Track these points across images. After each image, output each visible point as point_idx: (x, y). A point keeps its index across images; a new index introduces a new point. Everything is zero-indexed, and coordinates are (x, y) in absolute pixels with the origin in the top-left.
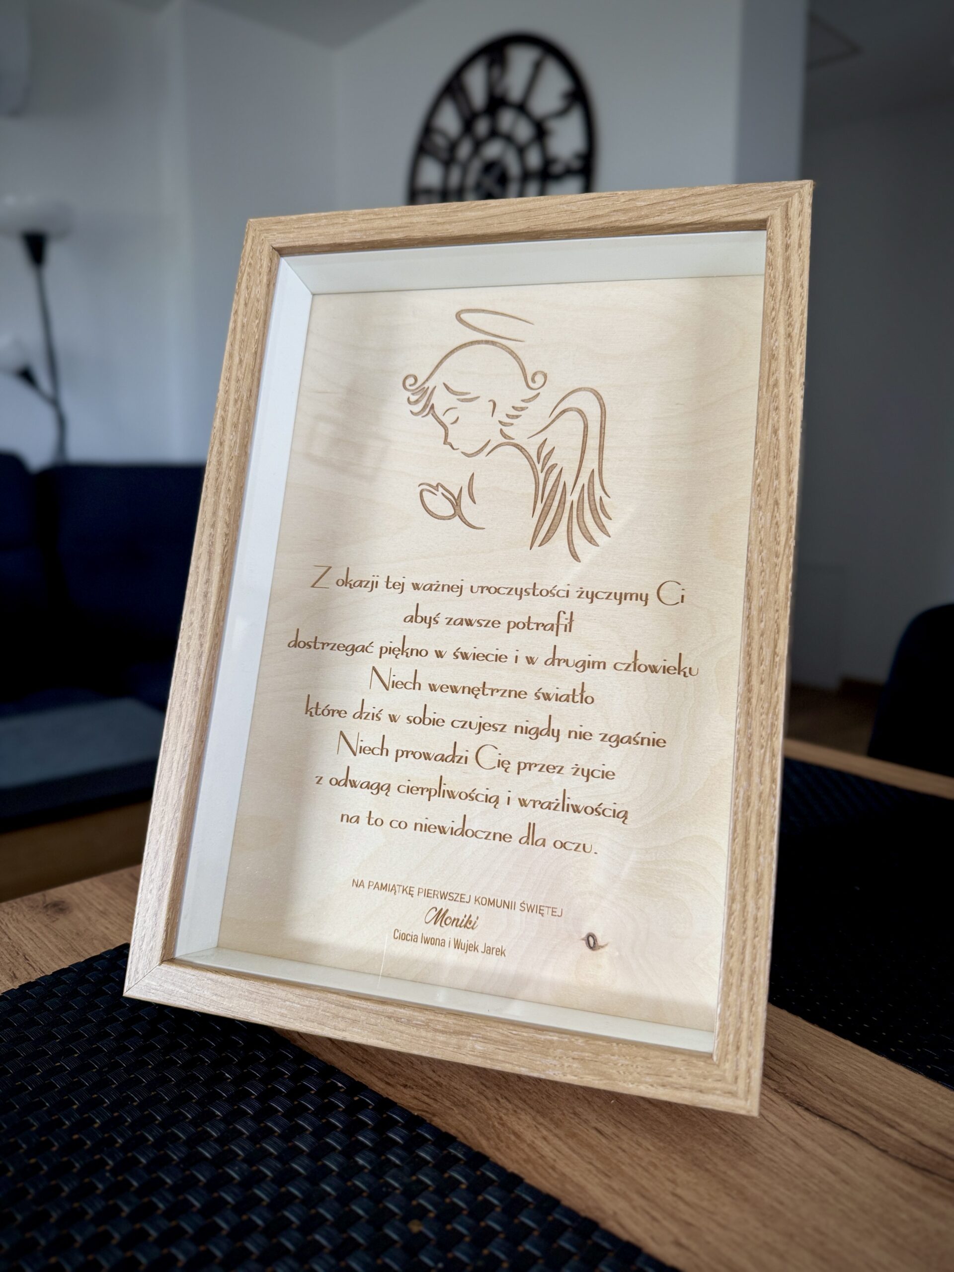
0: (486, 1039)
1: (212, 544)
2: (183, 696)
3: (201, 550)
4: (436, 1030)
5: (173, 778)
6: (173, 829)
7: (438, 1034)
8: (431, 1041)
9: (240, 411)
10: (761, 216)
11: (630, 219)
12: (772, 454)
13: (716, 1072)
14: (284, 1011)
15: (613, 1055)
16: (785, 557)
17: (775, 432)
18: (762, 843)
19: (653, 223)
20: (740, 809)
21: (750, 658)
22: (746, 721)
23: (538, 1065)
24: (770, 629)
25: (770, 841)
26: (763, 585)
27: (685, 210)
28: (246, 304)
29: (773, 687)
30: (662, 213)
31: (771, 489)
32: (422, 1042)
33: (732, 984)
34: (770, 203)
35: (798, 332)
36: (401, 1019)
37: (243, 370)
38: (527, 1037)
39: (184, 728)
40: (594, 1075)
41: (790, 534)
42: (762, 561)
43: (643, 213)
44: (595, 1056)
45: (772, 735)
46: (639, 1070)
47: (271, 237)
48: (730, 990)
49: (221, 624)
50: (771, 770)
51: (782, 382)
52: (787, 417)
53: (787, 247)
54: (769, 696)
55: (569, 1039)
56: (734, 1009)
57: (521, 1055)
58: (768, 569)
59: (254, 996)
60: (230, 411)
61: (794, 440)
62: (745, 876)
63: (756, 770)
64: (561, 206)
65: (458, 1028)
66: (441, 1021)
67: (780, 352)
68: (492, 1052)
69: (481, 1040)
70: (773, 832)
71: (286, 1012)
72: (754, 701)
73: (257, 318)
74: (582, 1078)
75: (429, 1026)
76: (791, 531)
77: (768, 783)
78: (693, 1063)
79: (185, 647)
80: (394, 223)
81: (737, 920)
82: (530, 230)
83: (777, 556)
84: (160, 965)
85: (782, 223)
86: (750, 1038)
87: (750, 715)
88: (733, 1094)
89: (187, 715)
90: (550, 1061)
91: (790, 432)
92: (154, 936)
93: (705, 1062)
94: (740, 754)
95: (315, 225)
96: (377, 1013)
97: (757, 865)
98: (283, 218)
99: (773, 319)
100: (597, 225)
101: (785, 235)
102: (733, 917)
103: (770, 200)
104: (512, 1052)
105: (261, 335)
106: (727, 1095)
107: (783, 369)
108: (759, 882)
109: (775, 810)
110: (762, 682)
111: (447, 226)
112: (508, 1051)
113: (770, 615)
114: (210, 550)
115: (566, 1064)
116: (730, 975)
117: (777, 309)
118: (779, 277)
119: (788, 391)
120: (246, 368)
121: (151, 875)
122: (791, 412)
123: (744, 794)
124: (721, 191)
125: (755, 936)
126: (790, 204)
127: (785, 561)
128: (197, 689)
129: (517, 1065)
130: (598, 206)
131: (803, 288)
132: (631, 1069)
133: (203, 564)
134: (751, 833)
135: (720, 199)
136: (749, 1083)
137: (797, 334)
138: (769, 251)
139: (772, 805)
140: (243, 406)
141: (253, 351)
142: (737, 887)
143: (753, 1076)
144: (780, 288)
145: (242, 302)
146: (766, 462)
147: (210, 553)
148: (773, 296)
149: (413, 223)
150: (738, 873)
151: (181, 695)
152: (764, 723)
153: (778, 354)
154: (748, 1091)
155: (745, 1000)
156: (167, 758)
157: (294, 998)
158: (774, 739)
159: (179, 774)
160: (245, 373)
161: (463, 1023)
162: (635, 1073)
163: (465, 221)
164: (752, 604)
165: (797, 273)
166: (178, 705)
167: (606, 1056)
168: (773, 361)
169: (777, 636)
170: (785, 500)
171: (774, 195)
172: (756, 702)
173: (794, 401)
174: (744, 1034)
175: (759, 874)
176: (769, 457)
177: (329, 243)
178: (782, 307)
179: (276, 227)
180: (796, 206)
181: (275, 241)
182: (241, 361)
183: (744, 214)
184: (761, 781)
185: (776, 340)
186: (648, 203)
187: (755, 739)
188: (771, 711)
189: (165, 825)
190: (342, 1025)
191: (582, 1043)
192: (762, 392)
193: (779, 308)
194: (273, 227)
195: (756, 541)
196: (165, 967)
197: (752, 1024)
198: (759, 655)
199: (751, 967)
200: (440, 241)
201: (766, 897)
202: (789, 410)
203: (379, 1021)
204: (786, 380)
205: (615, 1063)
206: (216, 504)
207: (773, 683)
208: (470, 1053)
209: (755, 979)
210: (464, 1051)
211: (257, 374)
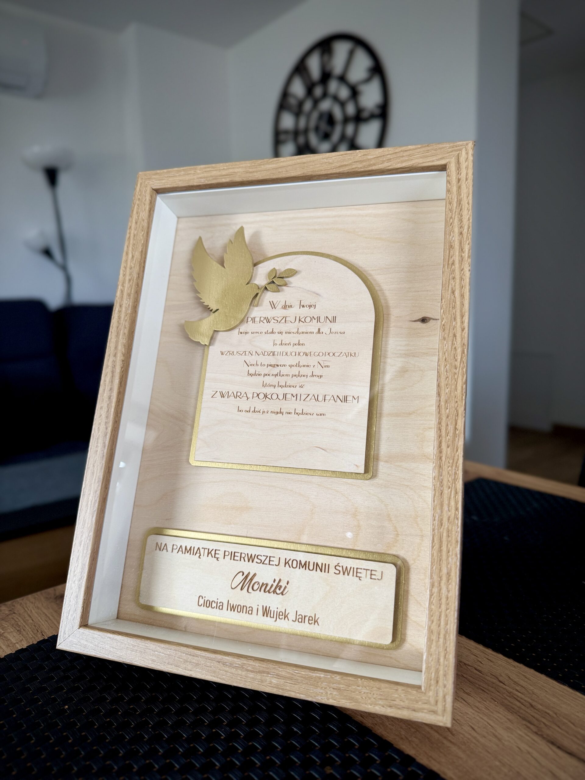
0: (278, 676)
1: (114, 367)
2: (95, 460)
3: (107, 370)
4: (248, 670)
5: (88, 511)
6: (88, 543)
7: (249, 673)
8: (244, 677)
9: (132, 286)
10: (442, 162)
11: (364, 166)
12: (451, 306)
13: (423, 698)
14: (154, 658)
15: (358, 686)
16: (460, 368)
17: (453, 292)
18: (450, 549)
19: (378, 169)
20: (436, 527)
21: (440, 432)
22: (439, 471)
23: (312, 693)
24: (453, 413)
25: (456, 548)
26: (448, 386)
27: (397, 160)
28: (136, 223)
29: (455, 450)
30: (383, 162)
31: (451, 327)
32: (239, 678)
33: (433, 640)
34: (448, 154)
35: (467, 231)
36: (226, 663)
37: (134, 262)
38: (305, 674)
39: (95, 480)
40: (347, 699)
41: (463, 355)
42: (446, 371)
43: (372, 163)
44: (347, 687)
45: (455, 480)
46: (375, 696)
47: (151, 183)
48: (432, 644)
49: (119, 415)
50: (455, 502)
51: (457, 262)
52: (460, 283)
53: (459, 180)
54: (453, 455)
55: (331, 676)
56: (435, 656)
57: (301, 686)
58: (450, 376)
59: (136, 648)
60: (126, 287)
61: (465, 297)
62: (440, 570)
63: (446, 502)
64: (323, 160)
65: (261, 669)
66: (251, 665)
67: (456, 244)
68: (282, 685)
69: (277, 677)
70: (457, 542)
71: (155, 658)
72: (443, 458)
73: (143, 231)
74: (339, 701)
75: (243, 668)
76: (464, 353)
77: (453, 511)
78: (409, 692)
79: (96, 430)
80: (224, 173)
81: (435, 599)
82: (304, 175)
83: (456, 368)
84: (79, 628)
85: (456, 166)
86: (445, 675)
87: (441, 467)
88: (435, 712)
89: (97, 472)
90: (319, 690)
91: (462, 292)
92: (75, 610)
93: (417, 691)
94: (435, 492)
95: (177, 175)
96: (212, 659)
97: (448, 563)
98: (158, 171)
99: (451, 224)
100: (344, 171)
101: (457, 173)
102: (433, 597)
103: (448, 153)
104: (295, 684)
105: (145, 242)
106: (431, 713)
107: (457, 254)
108: (449, 574)
109: (458, 528)
110: (448, 447)
111: (255, 174)
112: (293, 684)
113: (452, 405)
114: (113, 370)
115: (329, 692)
116: (431, 634)
117: (454, 217)
118: (454, 198)
119: (461, 267)
120: (136, 260)
121: (74, 572)
122: (463, 280)
123: (439, 517)
124: (419, 148)
125: (447, 609)
126: (460, 155)
127: (460, 371)
128: (103, 456)
129: (298, 693)
130: (345, 159)
131: (469, 205)
132: (370, 696)
133: (108, 379)
134: (443, 542)
135: (418, 153)
136: (445, 705)
137: (465, 232)
138: (448, 183)
139: (456, 524)
140: (134, 283)
141: (140, 250)
142: (435, 577)
143: (447, 701)
144: (455, 205)
145: (134, 221)
146: (448, 311)
147: (113, 372)
148: (451, 210)
149: (234, 172)
150: (436, 568)
151: (94, 459)
152: (450, 472)
153: (454, 245)
154: (444, 710)
155: (441, 650)
156: (85, 499)
157: (161, 650)
158: (457, 483)
159: (92, 508)
160: (135, 263)
161: (264, 666)
162: (372, 698)
163: (266, 170)
164: (441, 398)
165: (465, 196)
166: (92, 465)
167: (354, 687)
168: (451, 249)
169: (457, 418)
170: (460, 333)
171: (450, 150)
172: (445, 459)
173: (465, 273)
174: (441, 673)
175: (449, 569)
176: (449, 307)
177: (185, 185)
178: (456, 216)
179: (154, 177)
180: (464, 156)
181: (153, 185)
182: (133, 257)
183: (433, 161)
184: (449, 509)
185: (453, 236)
186: (375, 157)
187: (445, 482)
188: (454, 465)
189: (83, 540)
190: (190, 667)
191: (338, 678)
192: (445, 268)
193: (455, 217)
194: (152, 177)
195: (442, 359)
196: (82, 630)
197: (446, 666)
198: (446, 430)
199: (445, 629)
200: (251, 182)
201: (454, 584)
202: (461, 279)
203: (212, 664)
204: (459, 261)
205: (360, 691)
206: (117, 342)
207: (455, 447)
208: (269, 685)
209: (447, 637)
210: (264, 684)
211: (142, 264)
